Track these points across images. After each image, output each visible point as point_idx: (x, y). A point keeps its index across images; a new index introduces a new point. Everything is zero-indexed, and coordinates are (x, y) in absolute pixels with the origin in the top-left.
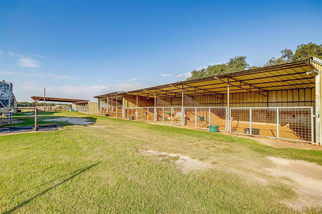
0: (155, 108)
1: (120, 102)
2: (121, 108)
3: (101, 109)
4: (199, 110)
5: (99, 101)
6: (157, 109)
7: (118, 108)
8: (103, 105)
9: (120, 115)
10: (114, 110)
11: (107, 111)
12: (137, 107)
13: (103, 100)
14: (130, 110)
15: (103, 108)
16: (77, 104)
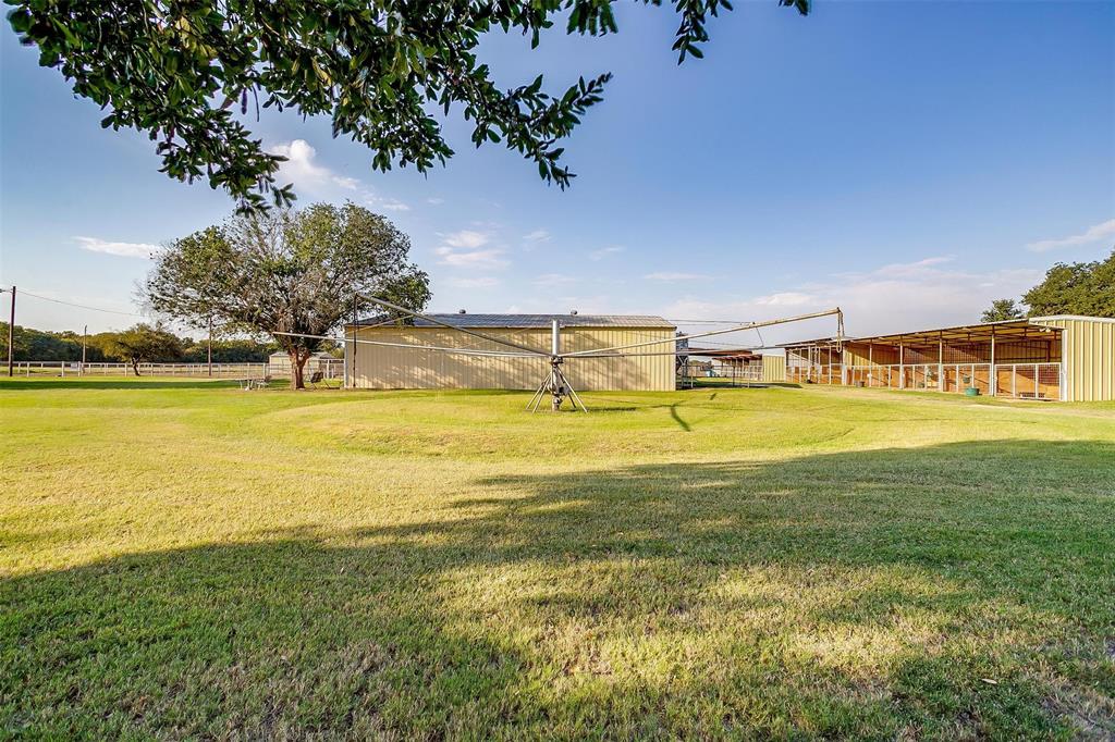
0: (901, 366)
1: (837, 356)
2: (838, 368)
3: (793, 370)
4: (977, 369)
5: (787, 353)
6: (905, 368)
7: (833, 367)
8: (797, 361)
9: (837, 380)
10: (825, 371)
11: (808, 373)
12: (872, 365)
13: (797, 353)
14: (858, 372)
15: (797, 368)
16: (721, 360)
